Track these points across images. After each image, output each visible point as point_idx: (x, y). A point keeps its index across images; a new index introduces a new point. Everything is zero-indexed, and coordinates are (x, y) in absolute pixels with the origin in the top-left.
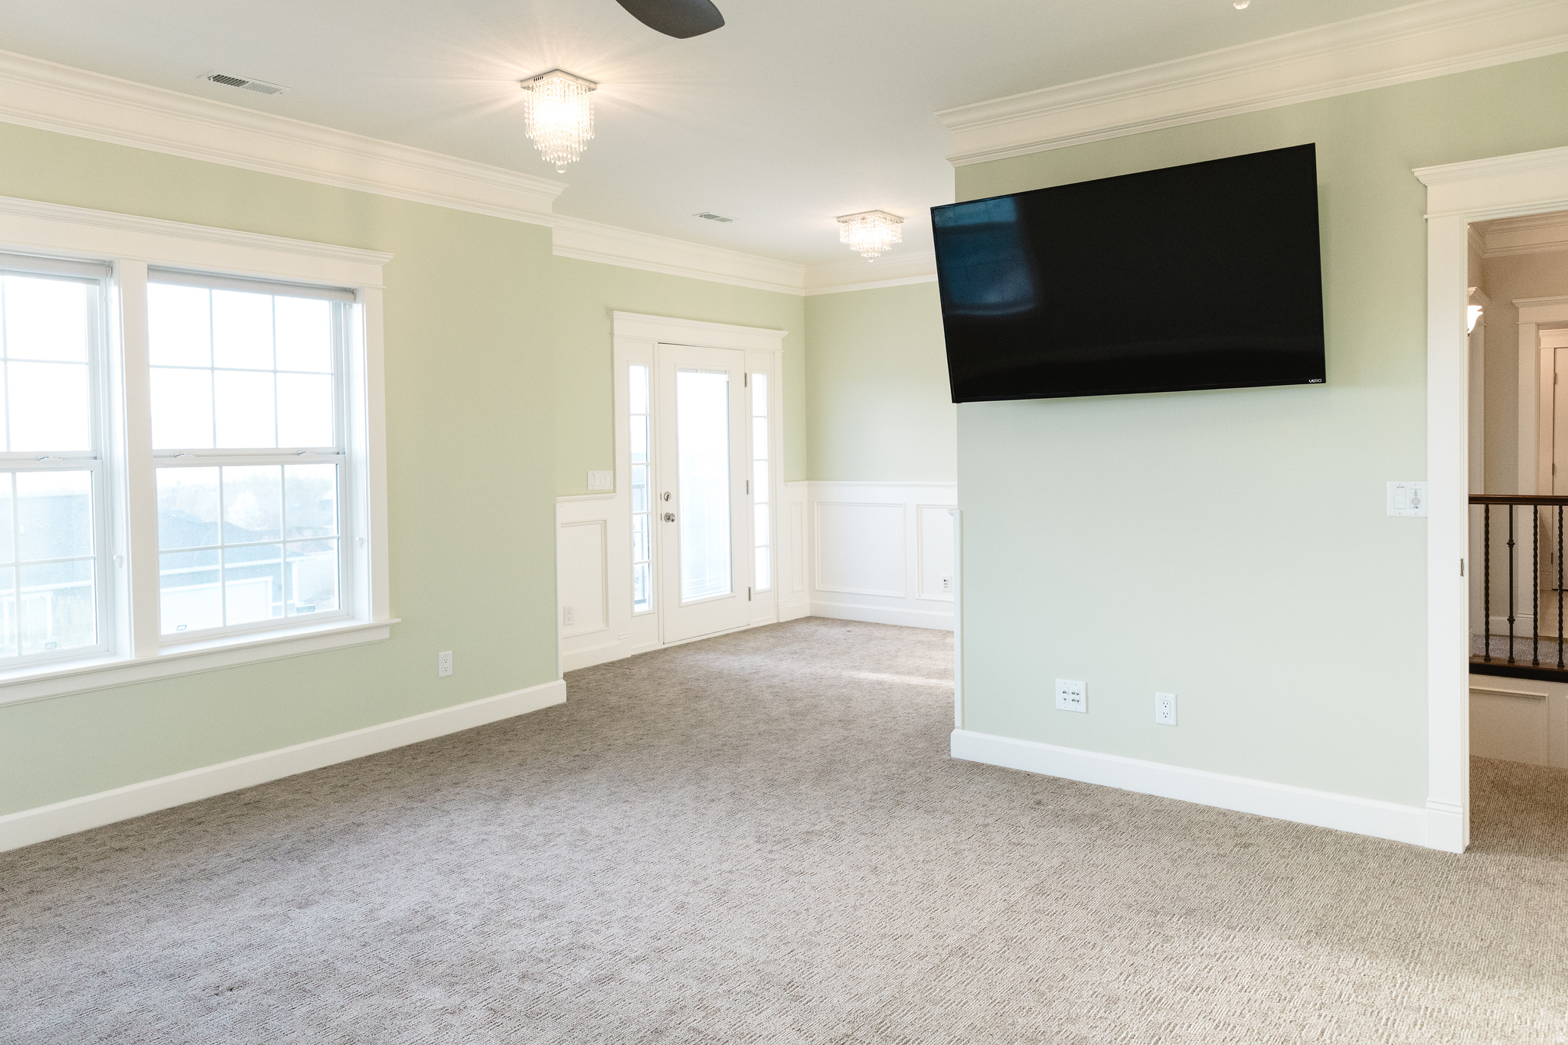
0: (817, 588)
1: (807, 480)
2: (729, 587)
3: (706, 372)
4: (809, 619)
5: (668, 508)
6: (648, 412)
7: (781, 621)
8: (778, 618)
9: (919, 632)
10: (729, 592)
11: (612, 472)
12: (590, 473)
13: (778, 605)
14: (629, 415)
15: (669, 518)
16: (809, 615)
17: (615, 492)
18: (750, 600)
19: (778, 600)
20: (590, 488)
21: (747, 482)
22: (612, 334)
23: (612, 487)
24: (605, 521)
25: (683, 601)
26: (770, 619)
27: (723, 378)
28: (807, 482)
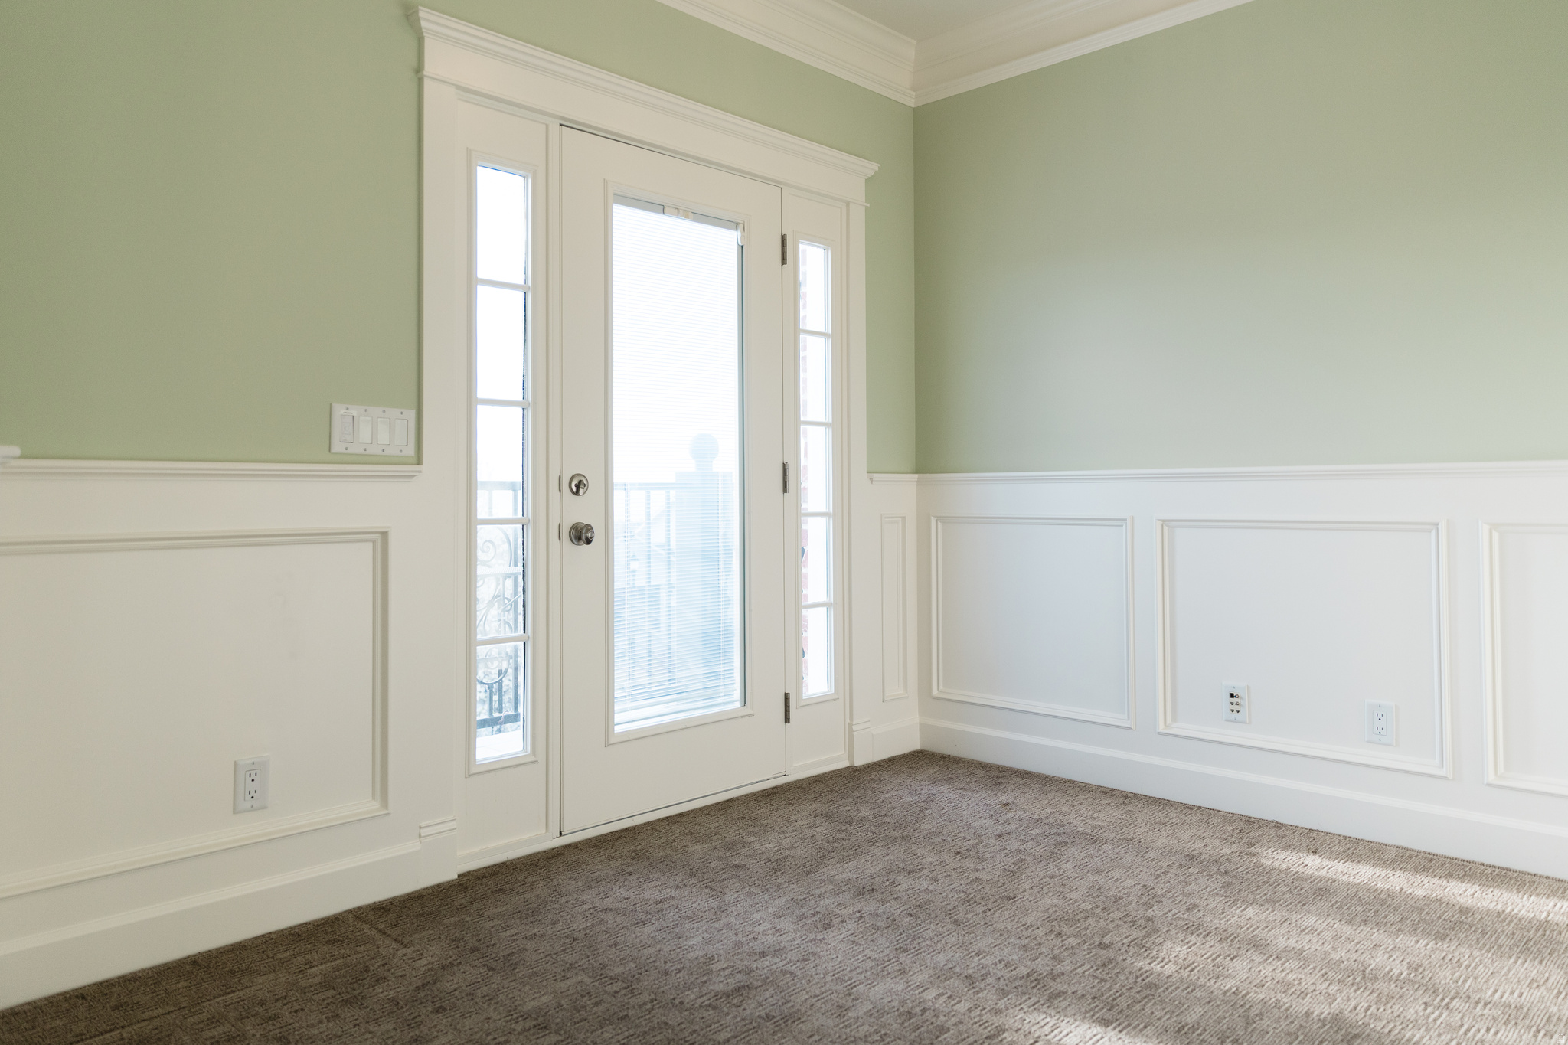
0: (935, 692)
1: (917, 472)
2: (737, 694)
3: (687, 217)
4: (919, 760)
5: (579, 511)
6: (530, 283)
7: (860, 761)
8: (851, 756)
9: (1173, 814)
10: (738, 705)
11: (411, 414)
12: (339, 410)
13: (851, 731)
14: (471, 282)
15: (581, 535)
16: (918, 747)
17: (419, 462)
18: (787, 720)
19: (851, 718)
20: (338, 447)
21: (785, 466)
22: (419, 69)
23: (410, 451)
24: (384, 535)
25: (618, 729)
26: (832, 760)
27: (728, 240)
28: (916, 476)
